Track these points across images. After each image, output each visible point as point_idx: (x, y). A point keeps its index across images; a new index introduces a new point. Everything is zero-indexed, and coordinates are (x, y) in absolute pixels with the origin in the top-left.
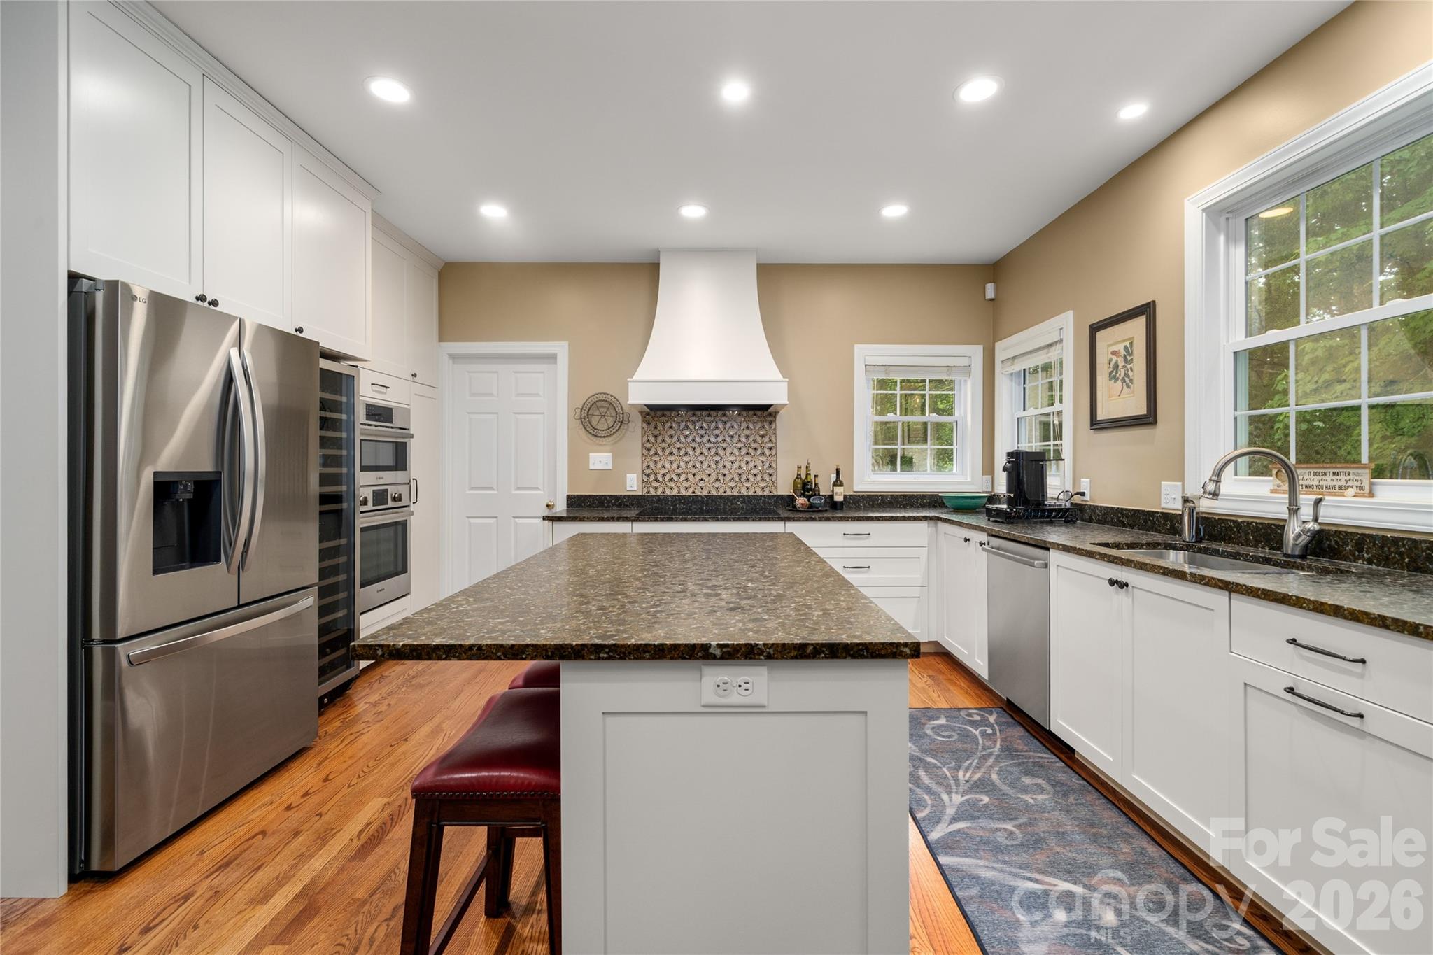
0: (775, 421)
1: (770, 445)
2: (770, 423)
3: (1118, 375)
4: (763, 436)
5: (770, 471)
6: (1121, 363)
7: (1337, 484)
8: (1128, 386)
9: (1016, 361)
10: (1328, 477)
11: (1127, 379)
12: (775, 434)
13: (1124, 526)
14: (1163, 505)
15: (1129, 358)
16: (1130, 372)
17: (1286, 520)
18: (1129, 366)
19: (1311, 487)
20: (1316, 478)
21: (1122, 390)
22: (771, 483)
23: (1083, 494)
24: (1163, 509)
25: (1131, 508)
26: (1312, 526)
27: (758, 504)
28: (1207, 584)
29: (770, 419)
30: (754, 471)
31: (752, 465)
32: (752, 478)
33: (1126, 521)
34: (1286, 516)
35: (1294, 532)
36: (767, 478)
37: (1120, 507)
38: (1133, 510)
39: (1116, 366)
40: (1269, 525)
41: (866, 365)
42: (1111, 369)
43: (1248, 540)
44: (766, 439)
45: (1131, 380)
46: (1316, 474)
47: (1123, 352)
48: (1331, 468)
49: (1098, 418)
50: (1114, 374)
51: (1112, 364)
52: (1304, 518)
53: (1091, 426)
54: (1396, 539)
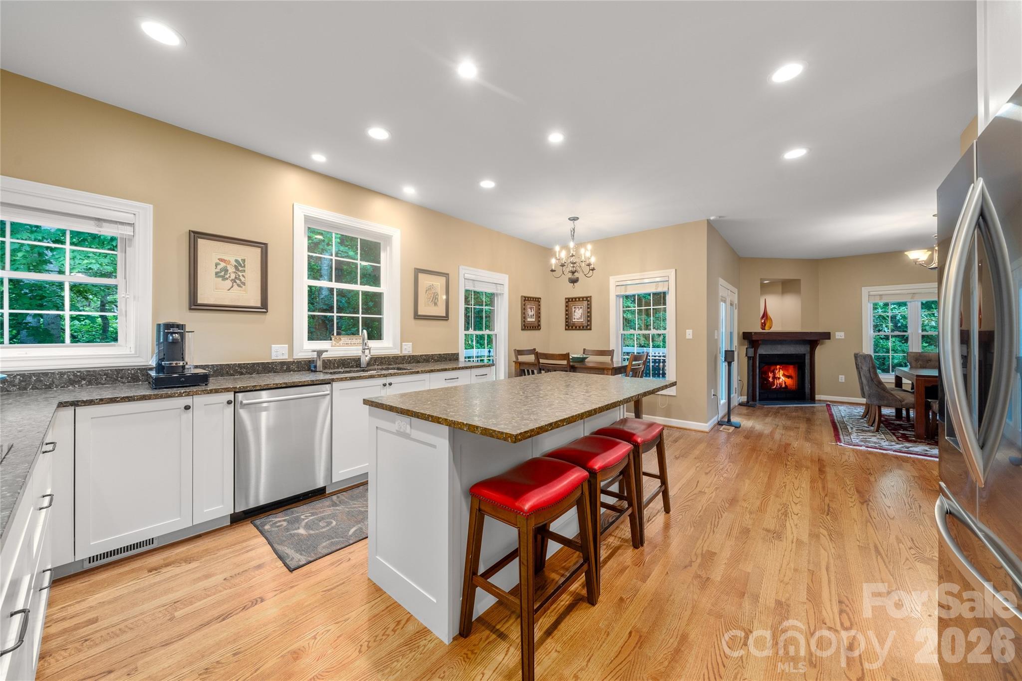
3: (227, 276)
6: (231, 269)
7: (357, 342)
8: (239, 285)
10: (354, 340)
11: (238, 281)
13: (242, 374)
14: (274, 358)
15: (241, 269)
16: (241, 278)
17: (361, 356)
18: (240, 274)
19: (348, 344)
20: (350, 341)
21: (232, 287)
24: (273, 360)
25: (250, 362)
26: (369, 356)
33: (244, 371)
35: (365, 360)
37: (237, 363)
38: (252, 363)
39: (226, 271)
40: (345, 359)
42: (218, 270)
43: (334, 366)
45: (244, 283)
46: (350, 339)
47: (233, 263)
48: (354, 337)
49: (199, 302)
50: (223, 274)
51: (219, 267)
52: (366, 354)
53: (190, 305)
54: (385, 358)
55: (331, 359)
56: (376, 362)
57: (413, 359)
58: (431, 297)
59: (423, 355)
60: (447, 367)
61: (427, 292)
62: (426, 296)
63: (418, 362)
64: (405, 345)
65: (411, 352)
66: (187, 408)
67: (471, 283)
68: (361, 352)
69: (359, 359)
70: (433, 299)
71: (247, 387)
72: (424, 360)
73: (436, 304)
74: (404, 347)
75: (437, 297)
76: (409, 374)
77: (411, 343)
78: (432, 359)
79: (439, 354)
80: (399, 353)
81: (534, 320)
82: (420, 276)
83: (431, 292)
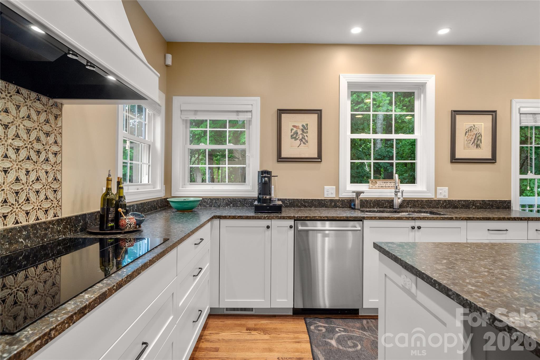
0: (61, 115)
1: (55, 148)
2: (56, 117)
3: (297, 137)
4: (47, 134)
5: (55, 186)
6: (300, 132)
7: (391, 186)
8: (304, 143)
9: (199, 113)
10: (388, 184)
11: (303, 140)
12: (61, 133)
13: (305, 206)
14: (326, 196)
15: (305, 131)
16: (306, 137)
17: (394, 198)
18: (305, 135)
19: (383, 187)
20: (384, 184)
21: (300, 145)
22: (55, 202)
24: (325, 198)
25: (311, 198)
26: (402, 199)
27: (46, 235)
29: (55, 111)
30: (37, 186)
31: (33, 176)
32: (33, 197)
33: (307, 204)
35: (397, 202)
36: (51, 195)
37: (303, 198)
38: (311, 199)
39: (297, 133)
40: (380, 200)
42: (292, 134)
43: (370, 206)
44: (51, 139)
45: (307, 141)
46: (384, 183)
47: (301, 127)
48: (389, 181)
49: (282, 156)
50: (295, 136)
51: (293, 131)
52: (398, 197)
53: (278, 159)
54: (417, 201)
55: (368, 199)
56: (408, 205)
57: (449, 204)
58: (472, 138)
59: (461, 201)
60: (491, 216)
61: (467, 134)
62: (466, 138)
63: (456, 207)
64: (441, 189)
65: (447, 197)
66: (268, 227)
68: (394, 195)
69: (393, 201)
70: (474, 141)
71: (302, 217)
72: (463, 205)
73: (478, 146)
74: (439, 192)
75: (480, 138)
76: (440, 220)
77: (448, 188)
78: (473, 205)
79: (483, 201)
80: (433, 197)
82: (459, 118)
83: (472, 133)
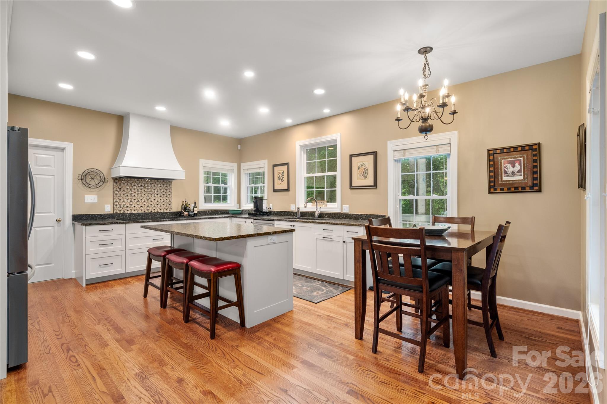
0: (171, 184)
1: (170, 193)
2: (170, 185)
4: (167, 190)
5: (170, 203)
6: (281, 176)
7: (322, 204)
8: (283, 182)
10: (321, 203)
11: (282, 180)
12: (171, 189)
13: (282, 215)
14: (291, 210)
15: (283, 175)
16: (283, 178)
21: (281, 182)
22: (170, 207)
23: (271, 208)
26: (319, 212)
27: (165, 215)
28: (310, 223)
29: (169, 183)
30: (163, 203)
31: (162, 200)
32: (162, 206)
33: (283, 214)
34: (315, 211)
35: (317, 214)
36: (168, 205)
37: (281, 211)
38: (284, 211)
39: (280, 176)
40: (312, 213)
41: (203, 166)
43: (308, 216)
44: (168, 191)
45: (284, 180)
46: (319, 202)
47: (281, 173)
48: (322, 201)
49: (275, 189)
50: (279, 178)
51: (279, 175)
52: (318, 211)
53: (273, 191)
54: (330, 214)
56: (326, 216)
57: (347, 216)
58: (362, 172)
59: (354, 214)
61: (359, 169)
62: (358, 172)
63: (351, 218)
64: (345, 207)
65: (348, 212)
67: (402, 153)
68: (316, 209)
69: (315, 213)
70: (363, 174)
72: (355, 217)
73: (365, 177)
74: (343, 208)
75: (367, 171)
77: (349, 206)
78: (361, 217)
79: (367, 215)
80: (340, 211)
81: (522, 178)
82: (354, 159)
83: (362, 169)
